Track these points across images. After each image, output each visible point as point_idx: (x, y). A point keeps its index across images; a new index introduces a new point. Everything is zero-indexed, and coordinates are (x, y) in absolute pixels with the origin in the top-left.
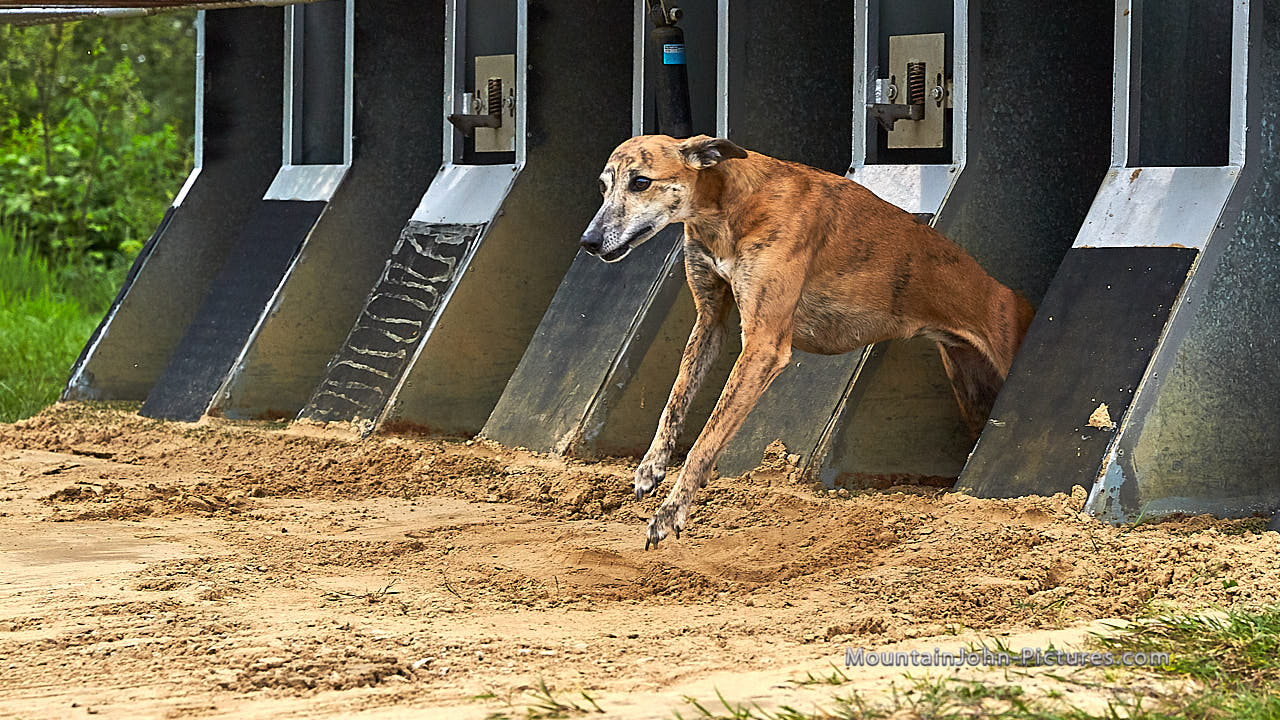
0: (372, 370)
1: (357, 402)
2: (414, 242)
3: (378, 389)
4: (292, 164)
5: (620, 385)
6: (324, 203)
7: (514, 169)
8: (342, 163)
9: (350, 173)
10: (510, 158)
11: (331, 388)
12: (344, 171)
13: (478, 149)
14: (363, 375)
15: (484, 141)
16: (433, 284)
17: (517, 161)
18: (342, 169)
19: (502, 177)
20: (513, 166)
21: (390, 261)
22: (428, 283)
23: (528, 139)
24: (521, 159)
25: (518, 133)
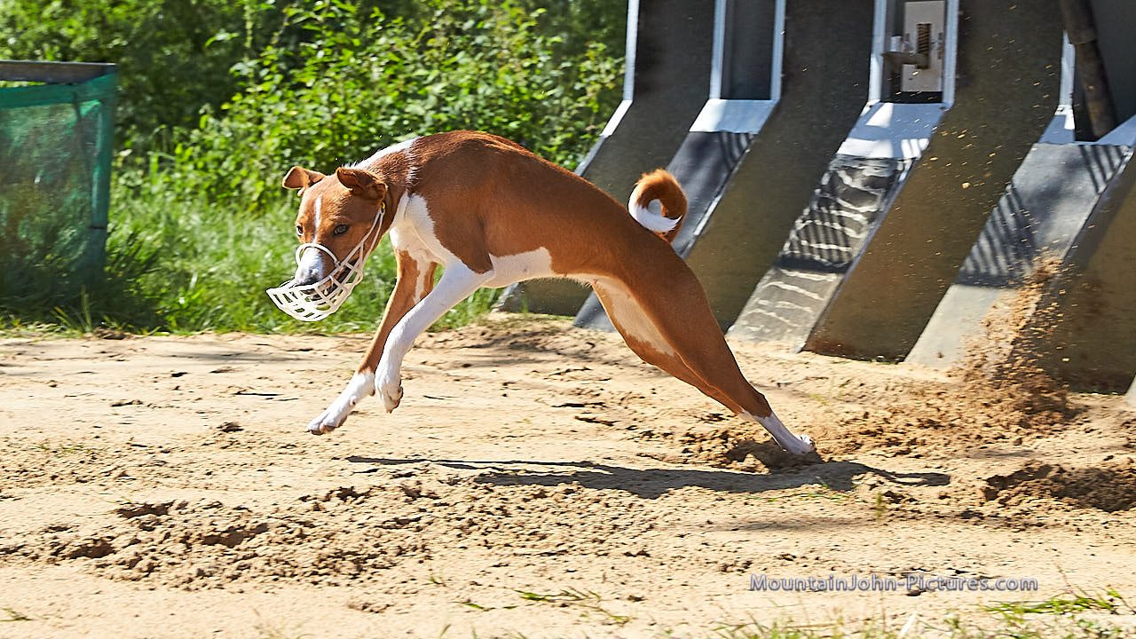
0: (801, 291)
1: (787, 321)
2: (842, 174)
3: (808, 309)
4: (720, 98)
6: (752, 135)
7: (942, 108)
8: (769, 99)
9: (778, 109)
10: (937, 97)
11: (761, 307)
12: (773, 106)
13: (906, 87)
14: (793, 297)
15: (912, 81)
16: (862, 213)
17: (945, 100)
18: (766, 106)
19: (928, 116)
20: (940, 105)
21: (818, 191)
22: (856, 212)
23: (957, 80)
24: (949, 99)
25: (946, 74)
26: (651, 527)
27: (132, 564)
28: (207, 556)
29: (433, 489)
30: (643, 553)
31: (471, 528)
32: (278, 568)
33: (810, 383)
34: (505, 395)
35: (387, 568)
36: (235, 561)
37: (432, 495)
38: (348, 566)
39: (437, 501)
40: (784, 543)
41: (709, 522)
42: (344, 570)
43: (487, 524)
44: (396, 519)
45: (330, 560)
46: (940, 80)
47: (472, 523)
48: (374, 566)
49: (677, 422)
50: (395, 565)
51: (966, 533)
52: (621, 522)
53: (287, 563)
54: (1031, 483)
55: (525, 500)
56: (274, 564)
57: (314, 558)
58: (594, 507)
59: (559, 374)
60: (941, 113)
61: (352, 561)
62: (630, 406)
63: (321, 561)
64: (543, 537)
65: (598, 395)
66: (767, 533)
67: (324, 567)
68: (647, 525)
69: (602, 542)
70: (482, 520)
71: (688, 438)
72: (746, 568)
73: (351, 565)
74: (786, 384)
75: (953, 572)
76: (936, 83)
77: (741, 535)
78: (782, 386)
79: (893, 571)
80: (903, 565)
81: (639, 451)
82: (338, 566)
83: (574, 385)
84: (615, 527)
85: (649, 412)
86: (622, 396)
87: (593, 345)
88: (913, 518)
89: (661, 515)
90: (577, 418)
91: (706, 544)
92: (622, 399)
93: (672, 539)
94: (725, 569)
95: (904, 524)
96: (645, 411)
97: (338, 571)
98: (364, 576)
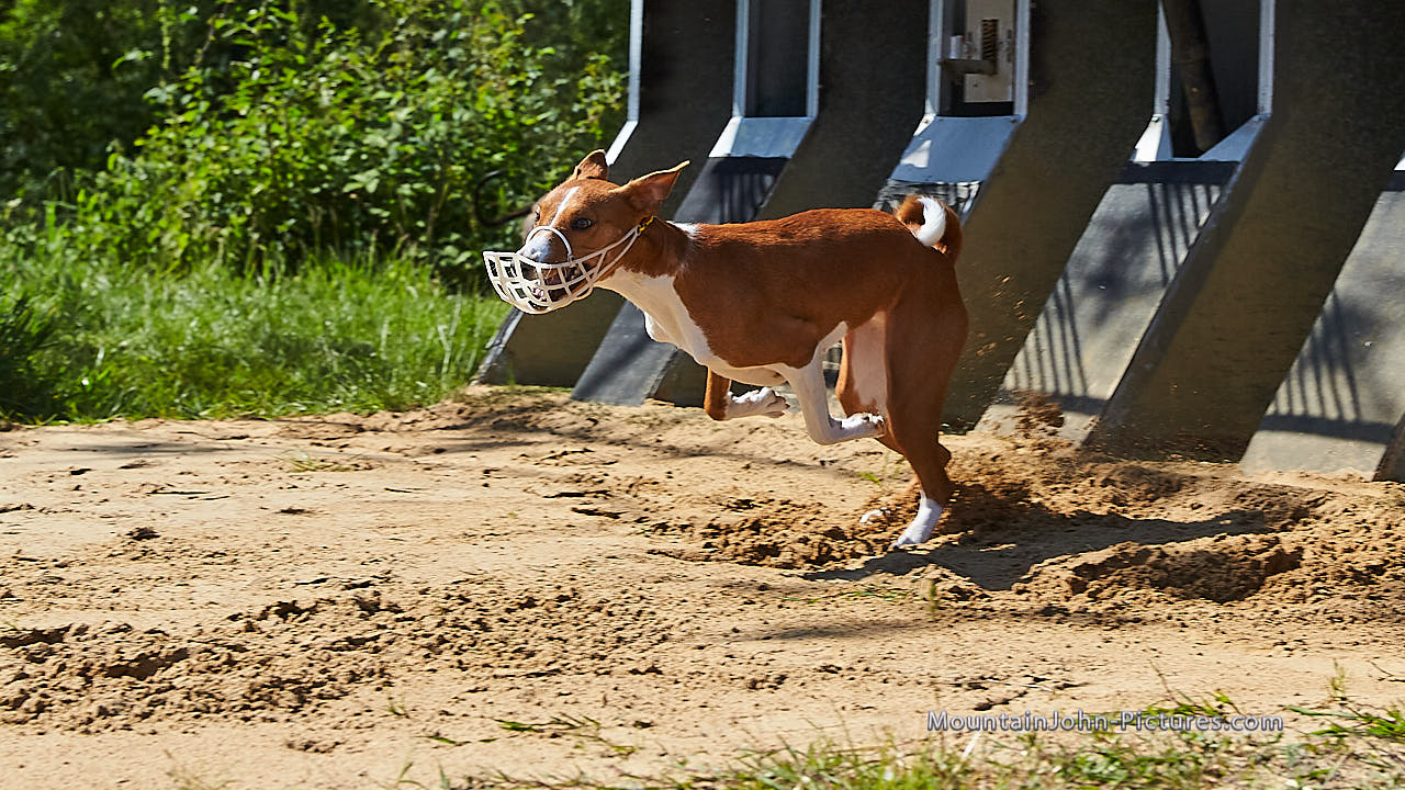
4: (746, 116)
5: (1148, 366)
6: (783, 160)
7: (1014, 122)
8: (804, 116)
9: (816, 125)
10: (1007, 109)
12: (809, 124)
13: (970, 98)
15: (976, 89)
17: (1016, 113)
18: (804, 123)
19: (997, 132)
20: (1011, 118)
23: (1030, 87)
24: (1021, 110)
25: (1018, 81)
26: (664, 639)
27: (16, 704)
28: (110, 691)
29: (394, 601)
30: (654, 670)
31: (442, 647)
32: (200, 702)
33: (861, 459)
34: (486, 485)
35: (337, 698)
36: (147, 695)
37: (394, 608)
38: (287, 697)
39: (400, 616)
40: (827, 652)
41: (735, 630)
42: (282, 702)
43: (461, 641)
44: (348, 639)
45: (265, 691)
46: (1010, 88)
47: (442, 640)
48: (320, 696)
49: (698, 511)
50: (346, 694)
51: (1047, 634)
52: (627, 634)
53: (211, 696)
54: (1126, 571)
55: (509, 611)
56: (194, 698)
57: (244, 689)
58: (593, 617)
59: (554, 458)
60: (1012, 127)
61: (292, 691)
62: (641, 494)
63: (253, 692)
64: (531, 654)
65: (601, 482)
66: (805, 641)
67: (258, 700)
68: (658, 637)
69: (603, 658)
70: (455, 636)
71: (710, 530)
72: (780, 683)
73: (291, 695)
74: (832, 462)
75: (1030, 680)
76: (1006, 92)
77: (775, 645)
78: (827, 465)
79: (960, 681)
80: (971, 673)
81: (651, 547)
82: (275, 697)
83: (572, 470)
84: (620, 639)
85: (664, 500)
86: (630, 482)
87: (596, 422)
88: (984, 617)
89: (676, 623)
90: (575, 510)
91: (731, 656)
92: (631, 486)
93: (688, 652)
94: (753, 686)
95: (973, 625)
96: (660, 498)
97: (275, 704)
98: (307, 709)
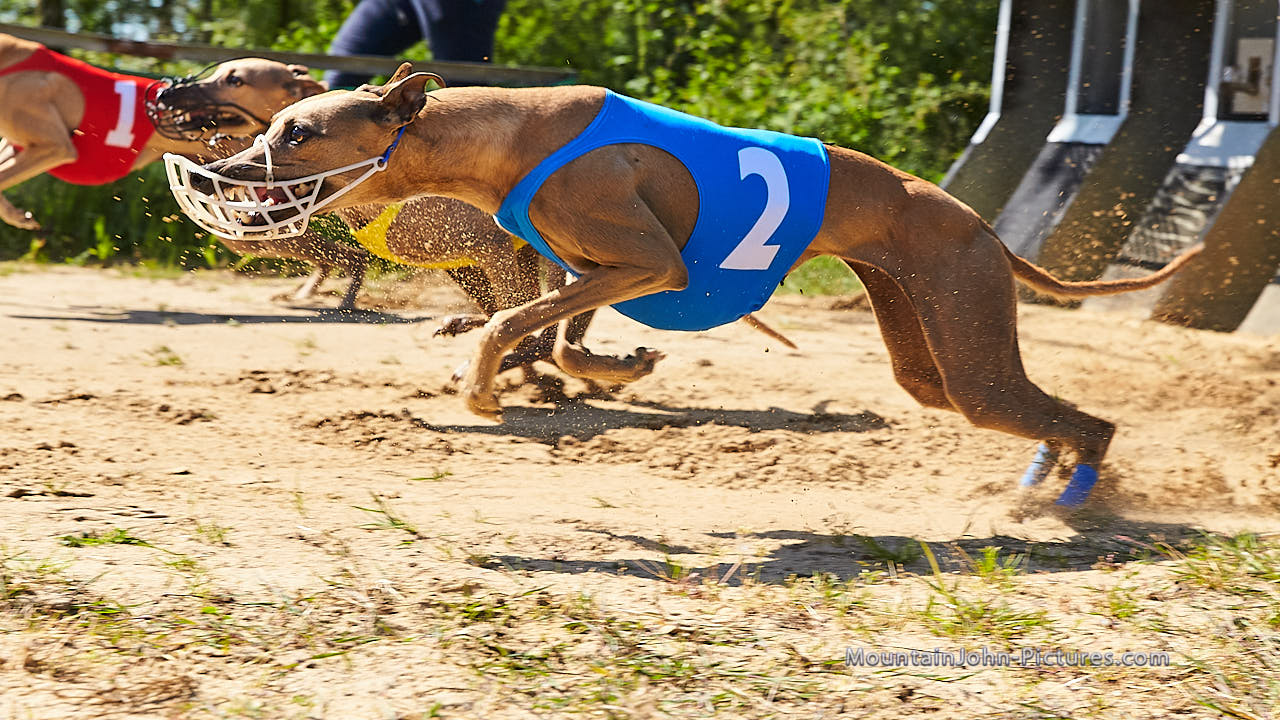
2: (1182, 178)
4: (1075, 115)
6: (1102, 144)
7: (1269, 127)
8: (1117, 116)
10: (1265, 118)
12: (1121, 121)
13: (1237, 109)
17: (1271, 121)
18: (1117, 121)
19: (1257, 133)
21: (1160, 192)
25: (1272, 99)
27: (676, 467)
38: (854, 474)
42: (852, 478)
44: (873, 440)
46: (1266, 103)
60: (1266, 132)
67: (836, 475)
73: (857, 474)
76: (1263, 107)
97: (847, 479)
98: (868, 483)
